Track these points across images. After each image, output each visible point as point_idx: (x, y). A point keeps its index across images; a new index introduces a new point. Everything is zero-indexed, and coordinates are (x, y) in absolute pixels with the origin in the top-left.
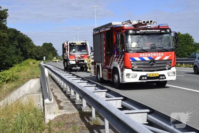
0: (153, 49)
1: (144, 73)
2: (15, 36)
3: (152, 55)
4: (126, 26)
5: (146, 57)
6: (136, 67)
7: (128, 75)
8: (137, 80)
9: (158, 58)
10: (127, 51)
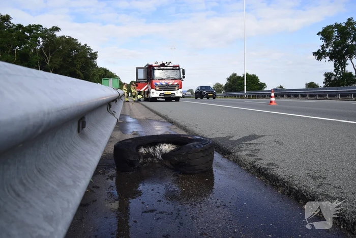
0: (168, 78)
1: (162, 92)
2: (105, 74)
3: (167, 81)
4: (154, 65)
5: (163, 83)
6: (157, 88)
7: (153, 93)
8: (158, 96)
9: (170, 84)
10: (153, 79)
